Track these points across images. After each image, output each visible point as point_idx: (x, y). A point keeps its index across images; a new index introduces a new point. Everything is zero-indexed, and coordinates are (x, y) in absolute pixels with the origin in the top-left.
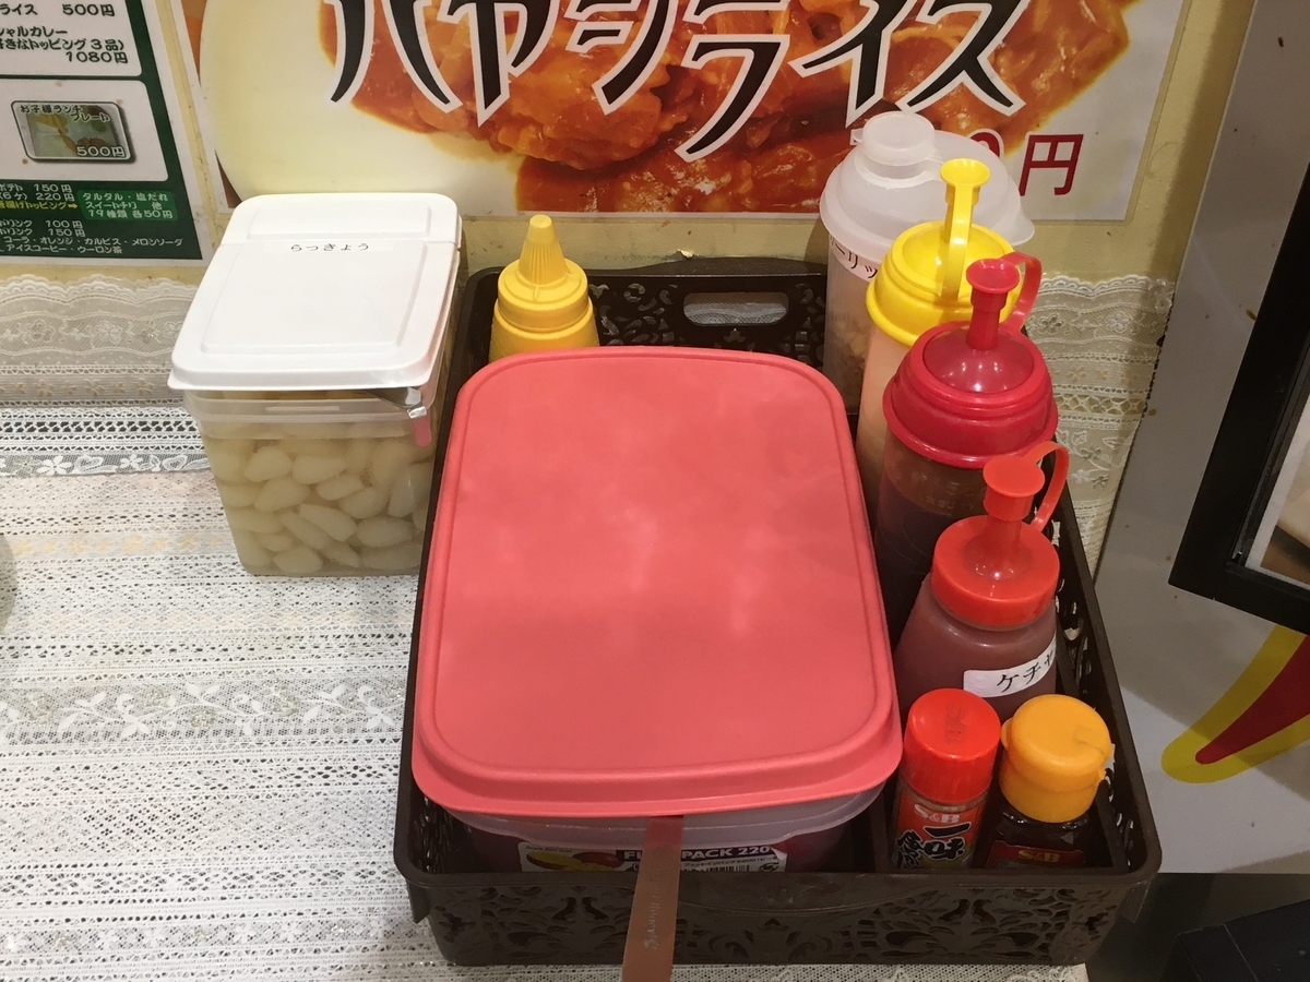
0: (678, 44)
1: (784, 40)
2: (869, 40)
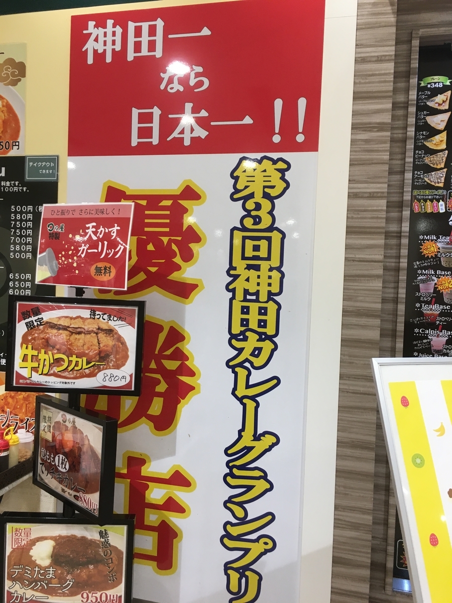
0: (9, 421)
1: (18, 422)
2: (26, 423)
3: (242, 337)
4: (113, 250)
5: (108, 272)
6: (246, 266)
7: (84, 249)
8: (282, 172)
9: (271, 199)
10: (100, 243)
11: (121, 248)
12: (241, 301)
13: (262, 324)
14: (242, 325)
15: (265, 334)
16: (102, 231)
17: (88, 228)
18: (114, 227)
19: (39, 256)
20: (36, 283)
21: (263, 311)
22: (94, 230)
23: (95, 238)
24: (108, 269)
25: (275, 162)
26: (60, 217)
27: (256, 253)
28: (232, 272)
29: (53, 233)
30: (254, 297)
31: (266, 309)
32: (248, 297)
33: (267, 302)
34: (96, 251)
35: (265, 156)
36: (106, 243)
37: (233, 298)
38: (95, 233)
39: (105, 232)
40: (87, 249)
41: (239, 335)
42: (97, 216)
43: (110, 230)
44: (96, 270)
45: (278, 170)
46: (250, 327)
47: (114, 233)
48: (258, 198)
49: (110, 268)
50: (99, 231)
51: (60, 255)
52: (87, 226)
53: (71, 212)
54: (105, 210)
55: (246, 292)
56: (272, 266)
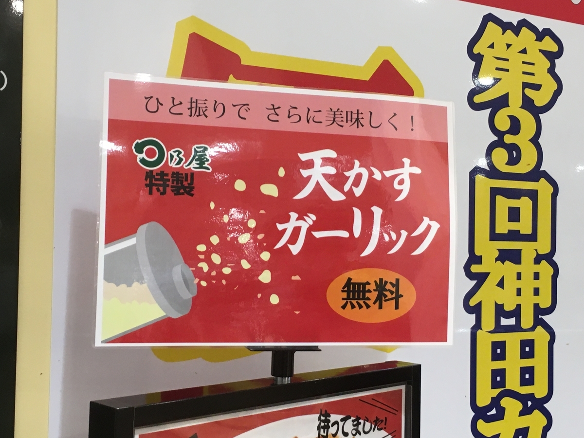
3: (494, 412)
4: (404, 234)
5: (389, 296)
6: (497, 254)
7: (297, 230)
8: (552, 57)
9: (536, 111)
10: (357, 213)
11: (429, 227)
12: (491, 332)
13: (527, 376)
14: (495, 385)
15: (531, 396)
16: (359, 177)
17: (310, 164)
18: (402, 165)
19: (104, 251)
20: (98, 343)
21: (527, 349)
22: (332, 170)
23: (336, 196)
24: (389, 287)
25: (540, 35)
26: (186, 120)
27: (514, 226)
28: (475, 268)
29: (162, 174)
30: (512, 321)
31: (531, 343)
32: (504, 322)
33: (532, 329)
34: (344, 234)
35: (524, 20)
36: (377, 212)
37: (478, 326)
38: (338, 181)
39: (371, 180)
40: (310, 229)
41: (489, 408)
42: (335, 130)
43: (388, 174)
44: (348, 292)
45: (545, 53)
46: (507, 387)
47: (401, 182)
48: (515, 107)
49: (397, 285)
50: (351, 174)
51: (202, 248)
52: (304, 157)
53: (231, 112)
54: (366, 116)
55: (500, 311)
56: (540, 253)
